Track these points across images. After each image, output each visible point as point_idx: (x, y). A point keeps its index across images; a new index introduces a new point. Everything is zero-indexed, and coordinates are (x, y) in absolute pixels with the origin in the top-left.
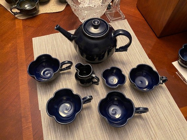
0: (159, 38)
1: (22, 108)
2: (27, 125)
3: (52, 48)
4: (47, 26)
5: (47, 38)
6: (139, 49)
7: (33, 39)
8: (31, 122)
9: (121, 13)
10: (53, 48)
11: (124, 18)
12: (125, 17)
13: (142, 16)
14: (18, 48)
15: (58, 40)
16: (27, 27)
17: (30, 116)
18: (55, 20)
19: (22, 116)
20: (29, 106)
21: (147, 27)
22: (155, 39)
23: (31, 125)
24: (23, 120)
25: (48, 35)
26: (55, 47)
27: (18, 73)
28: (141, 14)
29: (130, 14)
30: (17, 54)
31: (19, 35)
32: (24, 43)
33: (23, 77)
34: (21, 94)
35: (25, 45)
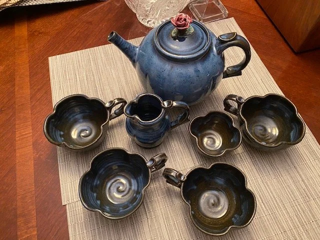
0: (296, 54)
1: (20, 197)
2: (26, 233)
3: (86, 76)
4: (74, 31)
5: (78, 56)
6: (263, 75)
7: (50, 58)
8: (36, 227)
9: (220, 6)
10: (89, 77)
11: (227, 15)
12: (229, 14)
13: (262, 12)
14: (16, 73)
15: (99, 61)
16: (36, 34)
17: (34, 212)
18: (90, 19)
19: (18, 212)
20: (33, 193)
21: (272, 32)
22: (290, 57)
23: (35, 233)
24: (20, 221)
25: (79, 52)
26: (93, 75)
27: (15, 125)
28: (259, 8)
29: (238, 9)
30: (14, 85)
31: (20, 48)
32: (28, 65)
33: (25, 132)
34: (17, 167)
35: (31, 68)
